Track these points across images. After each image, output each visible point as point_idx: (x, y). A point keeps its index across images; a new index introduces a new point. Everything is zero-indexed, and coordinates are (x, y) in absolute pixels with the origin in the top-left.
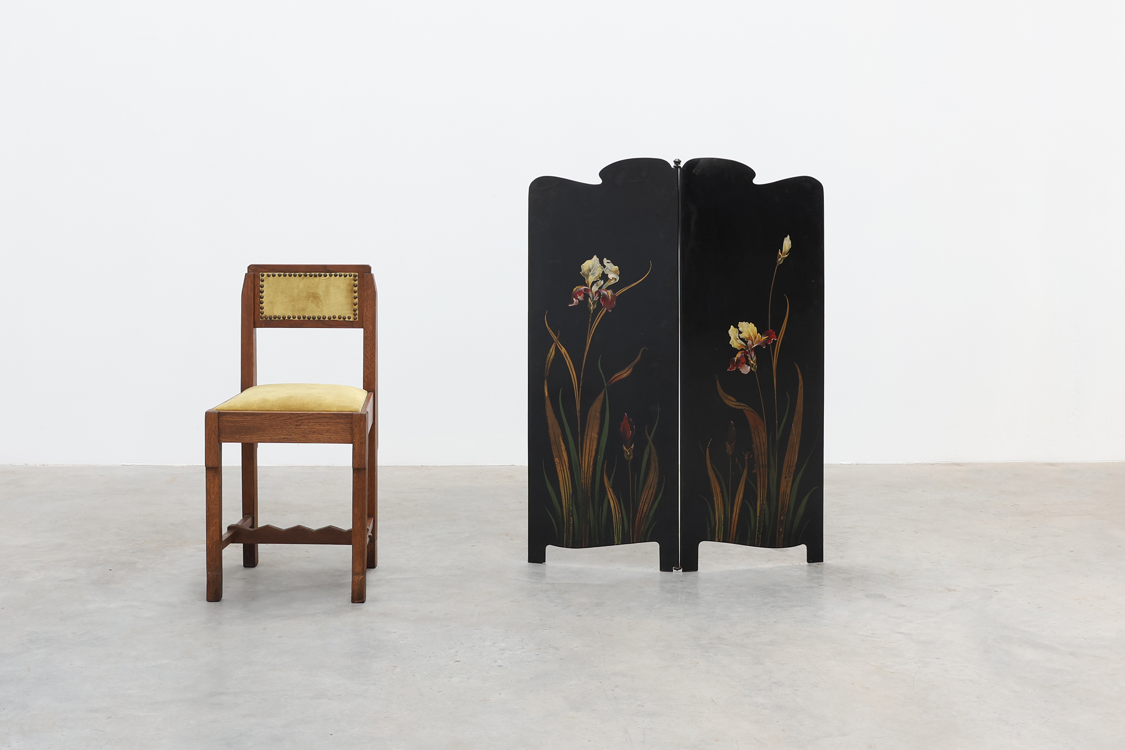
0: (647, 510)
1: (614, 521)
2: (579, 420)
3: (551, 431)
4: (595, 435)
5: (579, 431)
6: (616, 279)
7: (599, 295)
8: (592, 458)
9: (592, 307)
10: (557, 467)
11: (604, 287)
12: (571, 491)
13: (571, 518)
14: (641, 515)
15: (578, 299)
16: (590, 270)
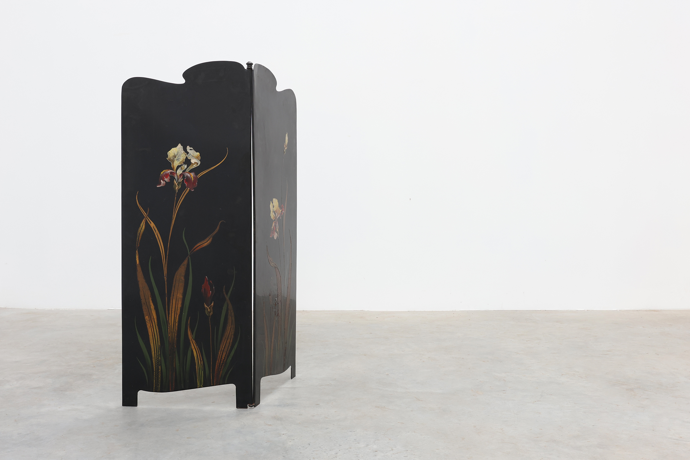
0: (225, 358)
1: (197, 368)
2: (166, 283)
3: (141, 293)
4: (180, 296)
5: (166, 292)
6: (197, 164)
7: (184, 177)
8: (178, 315)
9: (177, 187)
10: (147, 323)
11: (188, 170)
12: (159, 344)
13: (160, 367)
14: (220, 362)
15: (165, 181)
16: (175, 156)
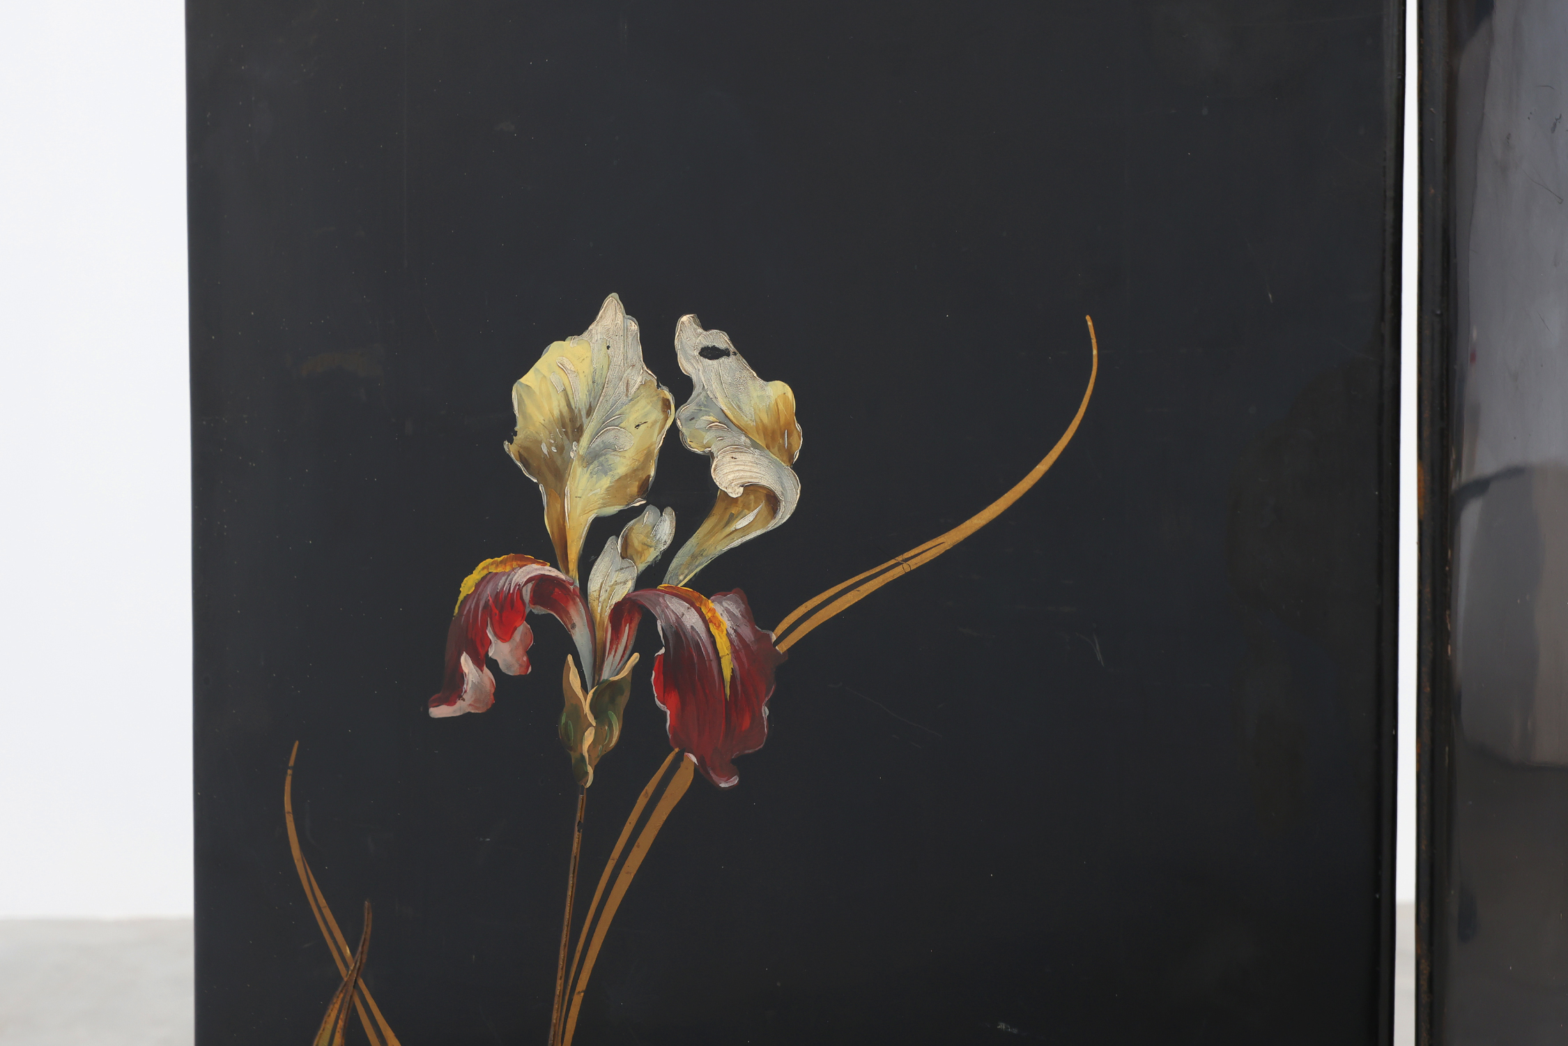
6: (773, 501)
7: (646, 640)
9: (589, 737)
11: (682, 571)
15: (493, 665)
16: (571, 426)
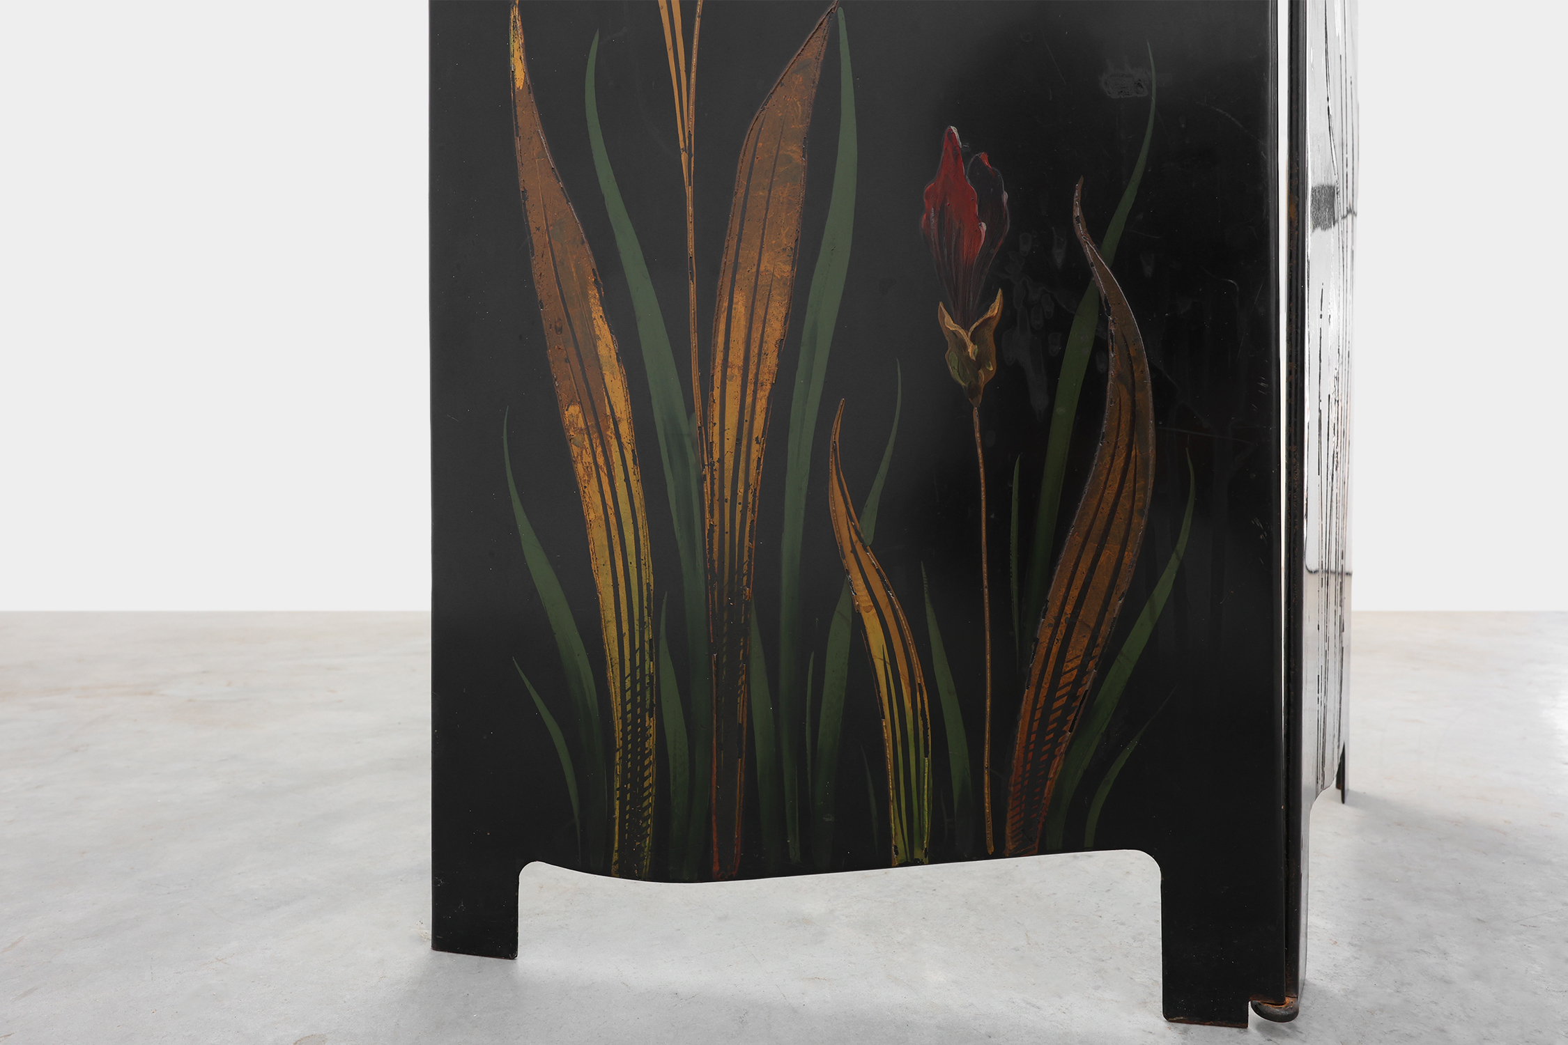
0: (1083, 670)
1: (887, 734)
2: (689, 191)
3: (541, 266)
4: (778, 267)
5: (691, 251)
8: (763, 395)
10: (575, 450)
12: (648, 576)
13: (650, 722)
14: (1051, 698)
